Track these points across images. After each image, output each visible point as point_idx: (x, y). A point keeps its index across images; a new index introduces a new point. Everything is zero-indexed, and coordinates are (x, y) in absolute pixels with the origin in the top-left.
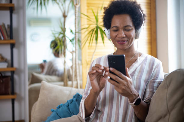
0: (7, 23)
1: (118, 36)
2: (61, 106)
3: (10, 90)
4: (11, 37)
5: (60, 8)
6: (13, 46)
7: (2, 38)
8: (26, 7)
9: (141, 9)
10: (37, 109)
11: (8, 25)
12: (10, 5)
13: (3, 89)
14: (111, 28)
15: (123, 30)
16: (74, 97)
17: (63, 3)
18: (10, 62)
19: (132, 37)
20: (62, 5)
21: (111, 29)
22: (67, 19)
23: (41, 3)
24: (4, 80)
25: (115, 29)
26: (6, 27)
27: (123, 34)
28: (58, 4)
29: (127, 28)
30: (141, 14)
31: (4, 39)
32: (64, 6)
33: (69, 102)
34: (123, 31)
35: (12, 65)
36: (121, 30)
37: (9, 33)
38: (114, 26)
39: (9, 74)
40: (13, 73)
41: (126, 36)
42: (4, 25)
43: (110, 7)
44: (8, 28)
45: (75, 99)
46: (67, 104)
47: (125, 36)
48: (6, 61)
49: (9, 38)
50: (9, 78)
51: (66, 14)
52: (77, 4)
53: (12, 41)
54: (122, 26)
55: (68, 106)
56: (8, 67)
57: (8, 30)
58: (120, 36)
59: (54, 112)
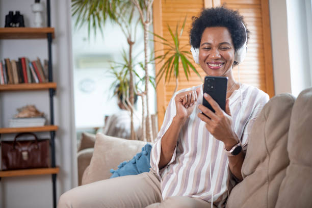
0: (44, 57)
1: (210, 57)
2: (125, 164)
3: (49, 161)
4: (50, 78)
5: (123, 31)
6: (53, 92)
7: (37, 80)
8: (73, 32)
9: (243, 22)
10: (89, 173)
11: (45, 61)
12: (48, 30)
13: (39, 159)
14: (201, 45)
15: (217, 48)
16: (143, 149)
17: (127, 23)
18: (49, 118)
19: (230, 59)
20: (127, 27)
21: (201, 47)
22: (133, 46)
23: (94, 24)
24: (40, 144)
25: (206, 46)
26: (43, 63)
27: (217, 54)
28: (120, 25)
29: (223, 46)
30: (243, 29)
31: (40, 82)
32: (129, 28)
33: (137, 157)
34: (218, 50)
35: (52, 122)
36: (214, 48)
37: (46, 73)
38: (206, 42)
39: (48, 136)
40: (53, 133)
41: (222, 56)
42: (39, 61)
43: (201, 17)
44: (45, 64)
45: (144, 152)
46: (133, 161)
47: (220, 56)
48: (43, 116)
49: (47, 80)
50: (48, 142)
51: (133, 40)
52: (146, 22)
53: (51, 85)
54: (217, 42)
55: (135, 163)
56: (46, 124)
57: (46, 69)
58: (213, 57)
59: (114, 173)
